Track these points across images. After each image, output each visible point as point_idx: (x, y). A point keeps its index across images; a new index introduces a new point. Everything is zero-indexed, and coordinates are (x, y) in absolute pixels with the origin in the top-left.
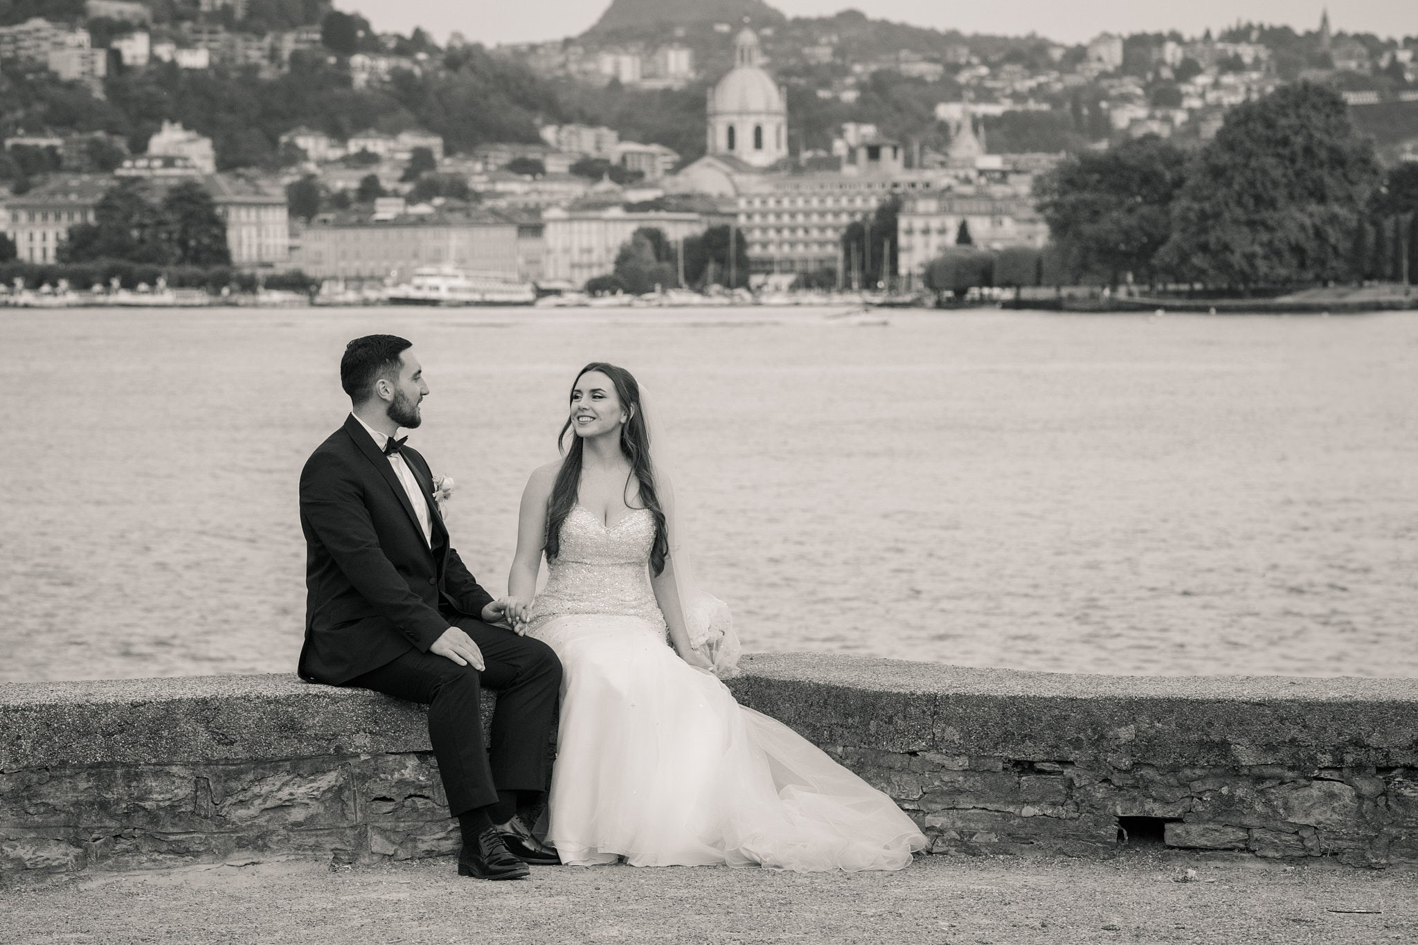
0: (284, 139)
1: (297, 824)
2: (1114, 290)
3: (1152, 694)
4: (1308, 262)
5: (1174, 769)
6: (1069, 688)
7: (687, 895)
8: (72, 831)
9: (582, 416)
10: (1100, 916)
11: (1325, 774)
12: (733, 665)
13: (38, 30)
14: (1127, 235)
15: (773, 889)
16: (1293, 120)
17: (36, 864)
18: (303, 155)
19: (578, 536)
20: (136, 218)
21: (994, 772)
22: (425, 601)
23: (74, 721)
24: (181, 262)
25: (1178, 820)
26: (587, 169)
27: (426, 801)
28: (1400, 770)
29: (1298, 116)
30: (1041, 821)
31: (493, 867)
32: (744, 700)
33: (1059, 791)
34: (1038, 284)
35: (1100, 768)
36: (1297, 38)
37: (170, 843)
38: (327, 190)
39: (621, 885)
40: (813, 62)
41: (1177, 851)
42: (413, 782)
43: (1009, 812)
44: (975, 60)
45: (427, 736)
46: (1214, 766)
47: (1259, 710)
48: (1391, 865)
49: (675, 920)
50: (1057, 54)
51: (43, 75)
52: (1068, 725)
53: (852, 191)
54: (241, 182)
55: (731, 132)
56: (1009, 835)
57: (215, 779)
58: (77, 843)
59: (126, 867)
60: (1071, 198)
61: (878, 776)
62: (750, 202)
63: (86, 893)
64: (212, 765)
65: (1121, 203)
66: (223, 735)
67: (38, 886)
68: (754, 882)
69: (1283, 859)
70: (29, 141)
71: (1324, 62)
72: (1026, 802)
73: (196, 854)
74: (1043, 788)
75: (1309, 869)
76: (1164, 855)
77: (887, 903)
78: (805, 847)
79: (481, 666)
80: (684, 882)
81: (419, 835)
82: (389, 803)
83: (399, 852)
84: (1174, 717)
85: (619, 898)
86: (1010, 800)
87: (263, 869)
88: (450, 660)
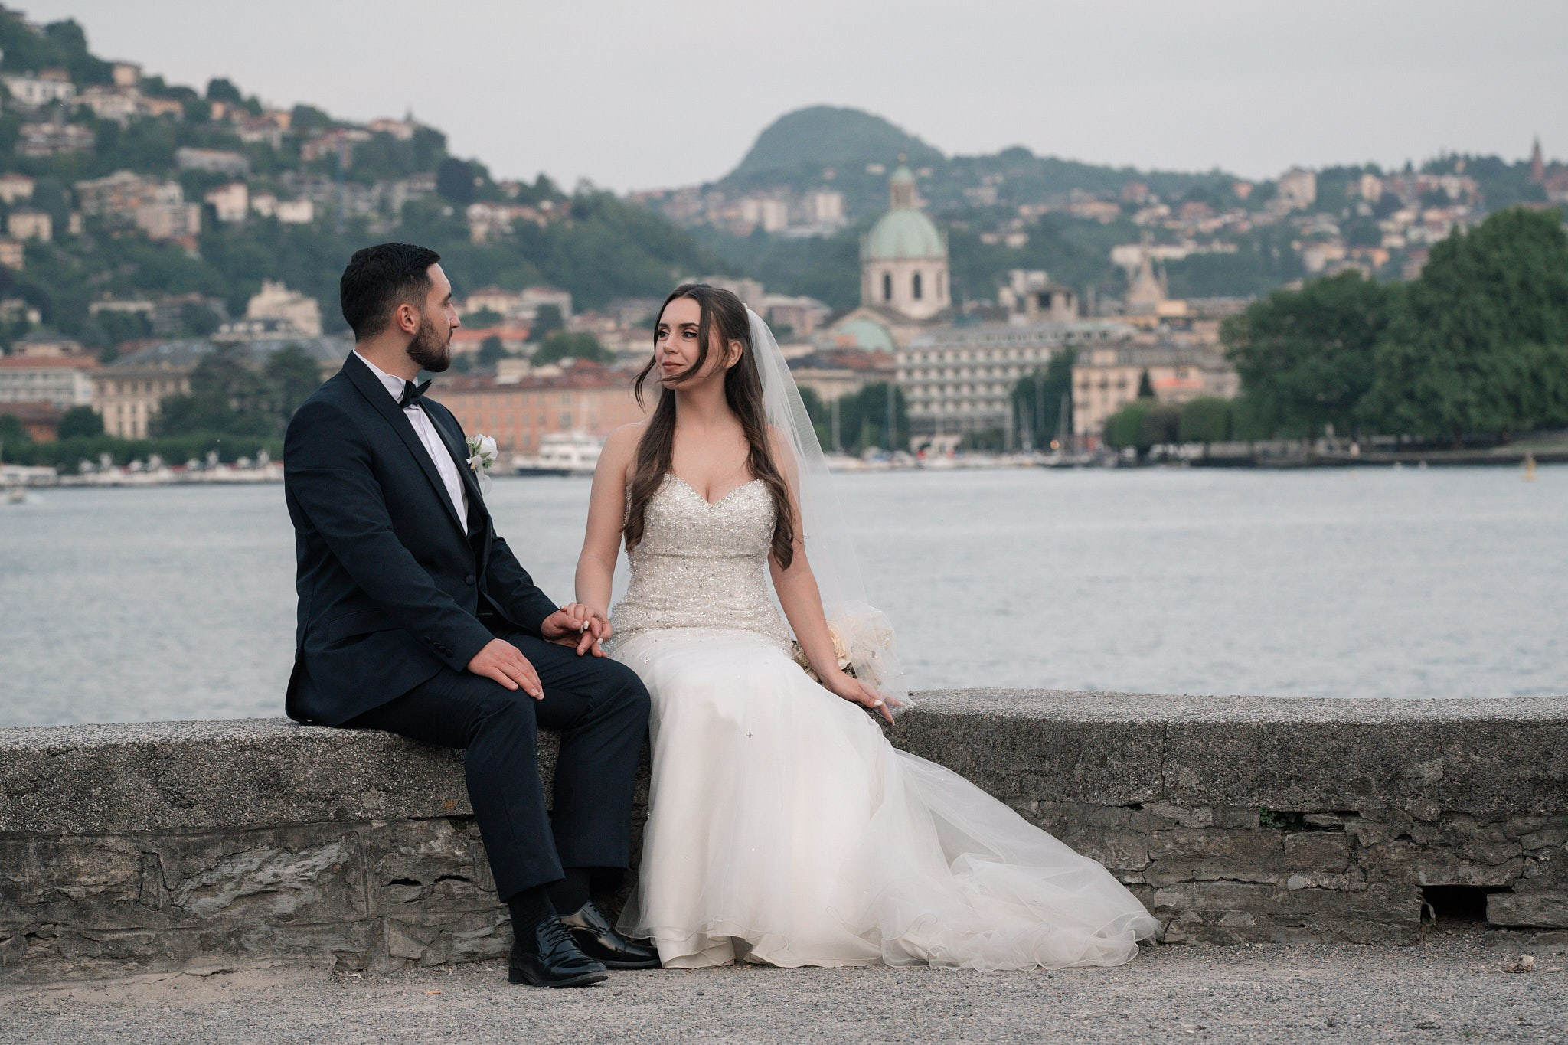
1: (286, 917)
2: (1313, 442)
3: (1466, 715)
4: (1525, 410)
5: (1499, 819)
6: (1349, 712)
7: (825, 999)
10: (1409, 1013)
13: (124, 184)
14: (1326, 384)
15: (944, 990)
16: (1507, 253)
19: (670, 516)
20: (235, 387)
21: (1248, 829)
22: (459, 604)
25: (1506, 890)
27: (464, 884)
29: (1513, 249)
30: (1315, 895)
31: (556, 970)
33: (1339, 853)
34: (1228, 438)
35: (1395, 819)
36: (1507, 169)
37: (105, 944)
39: (734, 990)
40: (975, 205)
41: (1504, 931)
42: (446, 858)
43: (1271, 884)
44: (1154, 199)
45: (464, 794)
46: (1555, 813)
49: (806, 1029)
50: (1243, 191)
51: (131, 234)
52: (1349, 760)
53: (1022, 342)
55: (887, 281)
56: (1271, 915)
57: (168, 855)
59: (44, 978)
60: (1263, 344)
61: (1087, 839)
62: (909, 358)
64: (164, 835)
65: (1318, 348)
66: (178, 794)
68: (919, 983)
70: (116, 306)
71: (1539, 194)
72: (1294, 870)
73: (143, 960)
74: (1316, 849)
76: (1486, 938)
77: (1106, 1004)
78: (989, 936)
79: (538, 693)
80: (821, 984)
81: (456, 931)
82: (412, 888)
83: (428, 955)
84: (1497, 746)
85: (730, 1004)
86: (1271, 867)
87: (238, 979)
88: (496, 682)
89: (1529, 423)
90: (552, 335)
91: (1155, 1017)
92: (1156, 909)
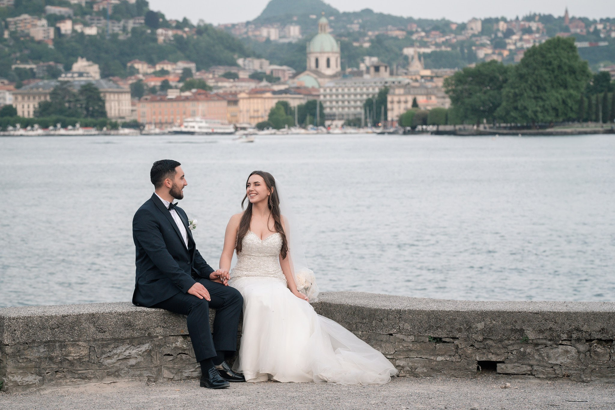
0: (129, 65)
1: (132, 366)
2: (478, 126)
3: (491, 309)
4: (560, 114)
5: (501, 341)
6: (456, 306)
7: (296, 395)
8: (37, 369)
9: (251, 194)
10: (470, 404)
11: (564, 343)
12: (316, 297)
13: (25, 19)
14: (484, 103)
15: (332, 392)
16: (553, 54)
17: (23, 383)
18: (137, 71)
19: (249, 244)
20: (67, 98)
21: (425, 342)
22: (185, 272)
23: (38, 323)
24: (86, 116)
25: (503, 362)
26: (256, 77)
27: (186, 355)
28: (596, 341)
29: (556, 53)
30: (445, 363)
31: (214, 383)
32: (320, 312)
33: (453, 350)
34: (446, 124)
35: (469, 340)
36: (555, 19)
37: (79, 374)
38: (147, 86)
39: (268, 391)
40: (351, 31)
41: (502, 375)
42: (181, 348)
43: (431, 359)
44: (419, 30)
45: (186, 328)
46: (518, 340)
47: (536, 316)
48: (592, 381)
49: (291, 406)
50: (454, 27)
51: (28, 38)
52: (456, 322)
53: (368, 85)
54: (111, 83)
55: (317, 61)
56: (431, 369)
57: (97, 347)
58: (40, 374)
59: (60, 385)
60: (460, 88)
61: (376, 344)
62: (325, 90)
63: (44, 396)
64: (96, 341)
65: (481, 90)
66: (101, 328)
67: (23, 393)
68: (324, 389)
69: (546, 378)
70: (22, 66)
71: (567, 29)
72: (439, 355)
73: (90, 379)
74: (445, 349)
75: (558, 382)
76: (497, 377)
77: (380, 399)
78: (346, 374)
79: (209, 299)
80: (295, 389)
81: (183, 370)
82: (171, 357)
83: (175, 377)
84: (500, 319)
85: (267, 397)
86: (432, 354)
87: (118, 385)
88: (196, 296)
89: (561, 119)
90: (188, 79)
91: (394, 404)
92: (397, 366)
